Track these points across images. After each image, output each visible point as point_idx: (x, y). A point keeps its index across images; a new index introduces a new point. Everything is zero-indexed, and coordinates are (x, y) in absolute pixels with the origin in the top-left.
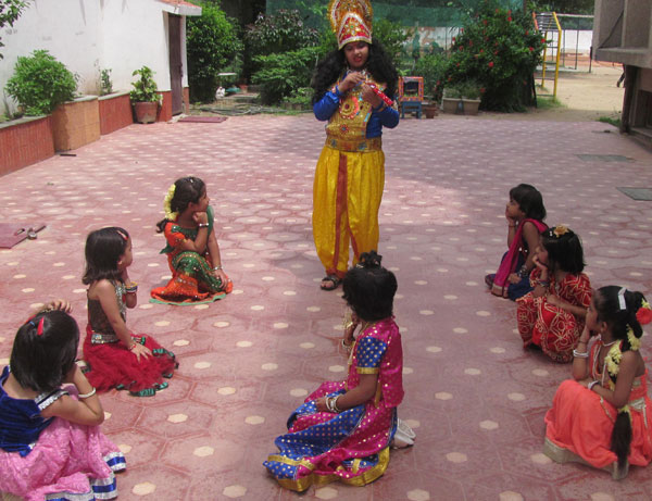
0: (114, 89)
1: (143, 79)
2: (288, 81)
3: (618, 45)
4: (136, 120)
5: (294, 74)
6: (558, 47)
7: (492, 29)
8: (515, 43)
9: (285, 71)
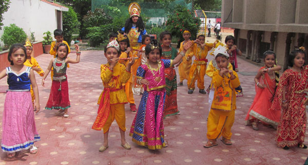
0: (36, 40)
1: (48, 36)
2: (102, 37)
3: (231, 22)
4: (45, 52)
5: (104, 34)
6: (205, 24)
7: (181, 17)
8: (190, 21)
9: (100, 33)
